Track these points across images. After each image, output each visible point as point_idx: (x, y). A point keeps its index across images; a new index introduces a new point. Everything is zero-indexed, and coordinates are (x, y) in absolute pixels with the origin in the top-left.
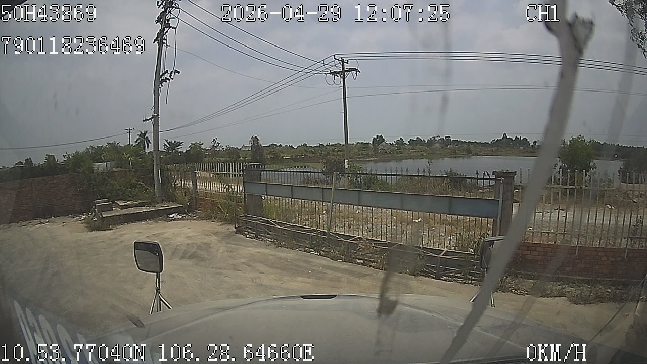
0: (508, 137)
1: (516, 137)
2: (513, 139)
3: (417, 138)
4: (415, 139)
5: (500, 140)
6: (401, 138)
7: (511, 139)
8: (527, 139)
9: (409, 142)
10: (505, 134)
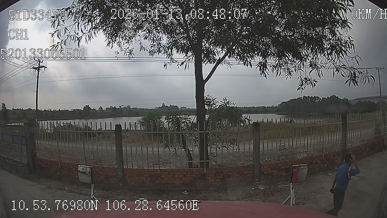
0: (166, 105)
1: (171, 105)
2: (169, 106)
3: (111, 107)
4: (110, 107)
5: (161, 107)
6: (101, 107)
7: (168, 106)
8: (177, 106)
9: (106, 109)
10: (163, 104)
